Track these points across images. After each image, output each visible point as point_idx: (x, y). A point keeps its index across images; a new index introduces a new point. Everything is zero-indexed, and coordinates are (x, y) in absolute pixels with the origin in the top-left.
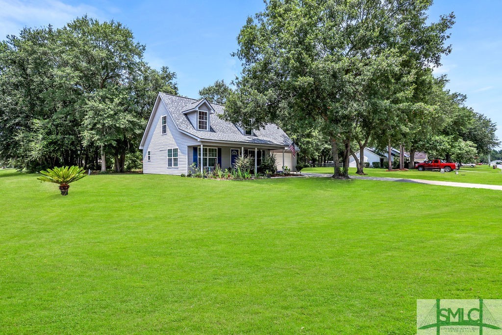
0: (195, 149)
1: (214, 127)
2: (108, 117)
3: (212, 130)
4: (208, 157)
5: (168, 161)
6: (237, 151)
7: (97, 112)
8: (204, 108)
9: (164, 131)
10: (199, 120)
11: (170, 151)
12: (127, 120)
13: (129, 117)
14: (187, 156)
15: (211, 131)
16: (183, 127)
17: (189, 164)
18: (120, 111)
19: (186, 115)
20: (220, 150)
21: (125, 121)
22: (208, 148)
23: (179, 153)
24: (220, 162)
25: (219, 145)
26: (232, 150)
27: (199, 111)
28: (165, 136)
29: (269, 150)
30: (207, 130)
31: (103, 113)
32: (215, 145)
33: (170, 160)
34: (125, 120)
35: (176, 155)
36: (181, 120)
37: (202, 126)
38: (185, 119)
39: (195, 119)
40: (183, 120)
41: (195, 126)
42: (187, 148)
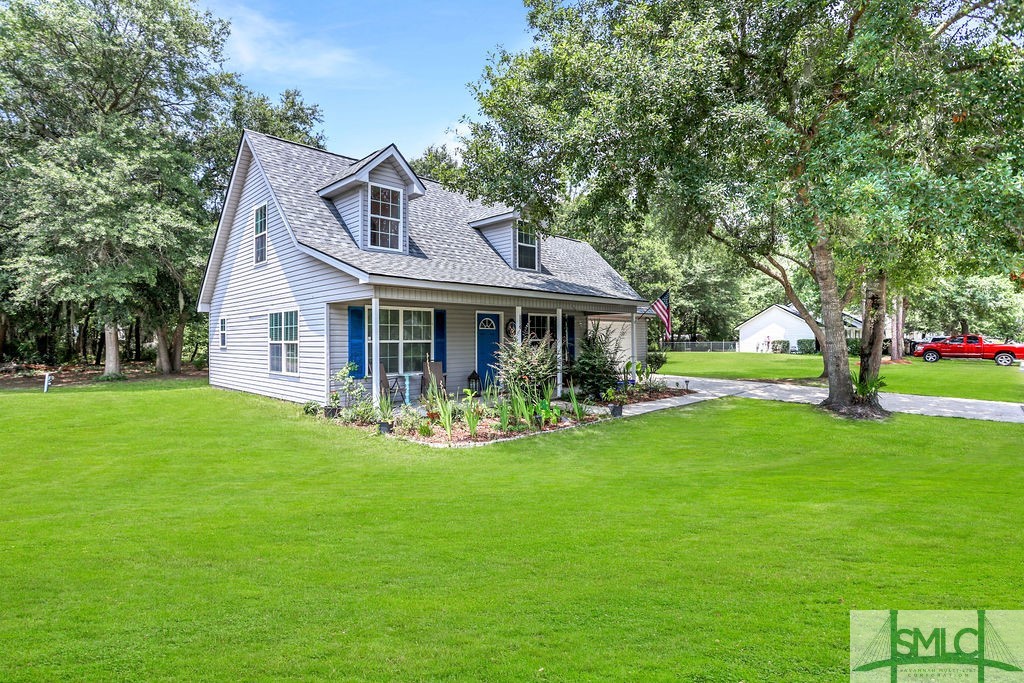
0: (356, 314)
1: (421, 243)
2: (96, 213)
3: (414, 250)
4: (401, 342)
5: (272, 353)
6: (496, 318)
7: (62, 198)
8: (389, 174)
9: (261, 255)
10: (370, 215)
11: (275, 319)
12: (163, 226)
13: (168, 216)
14: (325, 339)
15: (411, 254)
16: (316, 238)
17: (333, 367)
18: (140, 197)
19: (329, 200)
20: (441, 317)
21: (154, 228)
22: (401, 309)
23: (302, 326)
24: (441, 355)
25: (439, 299)
26: (481, 317)
27: (371, 184)
28: (262, 272)
29: (586, 314)
30: (400, 249)
31: (81, 199)
32: (424, 298)
33: (276, 350)
34: (153, 224)
35: (292, 333)
36: (310, 216)
37: (381, 235)
38: (327, 213)
39: (357, 212)
40: (319, 216)
41: (358, 235)
42: (324, 310)
